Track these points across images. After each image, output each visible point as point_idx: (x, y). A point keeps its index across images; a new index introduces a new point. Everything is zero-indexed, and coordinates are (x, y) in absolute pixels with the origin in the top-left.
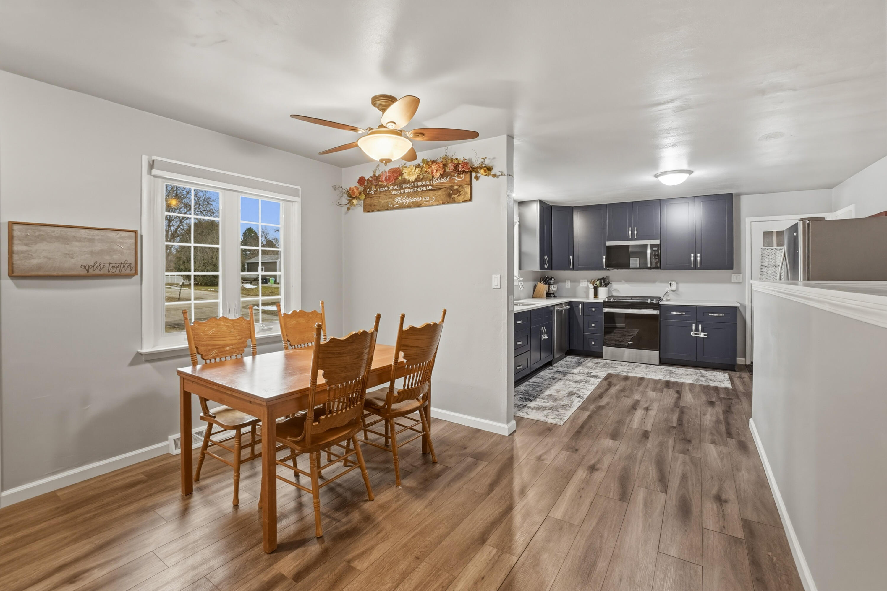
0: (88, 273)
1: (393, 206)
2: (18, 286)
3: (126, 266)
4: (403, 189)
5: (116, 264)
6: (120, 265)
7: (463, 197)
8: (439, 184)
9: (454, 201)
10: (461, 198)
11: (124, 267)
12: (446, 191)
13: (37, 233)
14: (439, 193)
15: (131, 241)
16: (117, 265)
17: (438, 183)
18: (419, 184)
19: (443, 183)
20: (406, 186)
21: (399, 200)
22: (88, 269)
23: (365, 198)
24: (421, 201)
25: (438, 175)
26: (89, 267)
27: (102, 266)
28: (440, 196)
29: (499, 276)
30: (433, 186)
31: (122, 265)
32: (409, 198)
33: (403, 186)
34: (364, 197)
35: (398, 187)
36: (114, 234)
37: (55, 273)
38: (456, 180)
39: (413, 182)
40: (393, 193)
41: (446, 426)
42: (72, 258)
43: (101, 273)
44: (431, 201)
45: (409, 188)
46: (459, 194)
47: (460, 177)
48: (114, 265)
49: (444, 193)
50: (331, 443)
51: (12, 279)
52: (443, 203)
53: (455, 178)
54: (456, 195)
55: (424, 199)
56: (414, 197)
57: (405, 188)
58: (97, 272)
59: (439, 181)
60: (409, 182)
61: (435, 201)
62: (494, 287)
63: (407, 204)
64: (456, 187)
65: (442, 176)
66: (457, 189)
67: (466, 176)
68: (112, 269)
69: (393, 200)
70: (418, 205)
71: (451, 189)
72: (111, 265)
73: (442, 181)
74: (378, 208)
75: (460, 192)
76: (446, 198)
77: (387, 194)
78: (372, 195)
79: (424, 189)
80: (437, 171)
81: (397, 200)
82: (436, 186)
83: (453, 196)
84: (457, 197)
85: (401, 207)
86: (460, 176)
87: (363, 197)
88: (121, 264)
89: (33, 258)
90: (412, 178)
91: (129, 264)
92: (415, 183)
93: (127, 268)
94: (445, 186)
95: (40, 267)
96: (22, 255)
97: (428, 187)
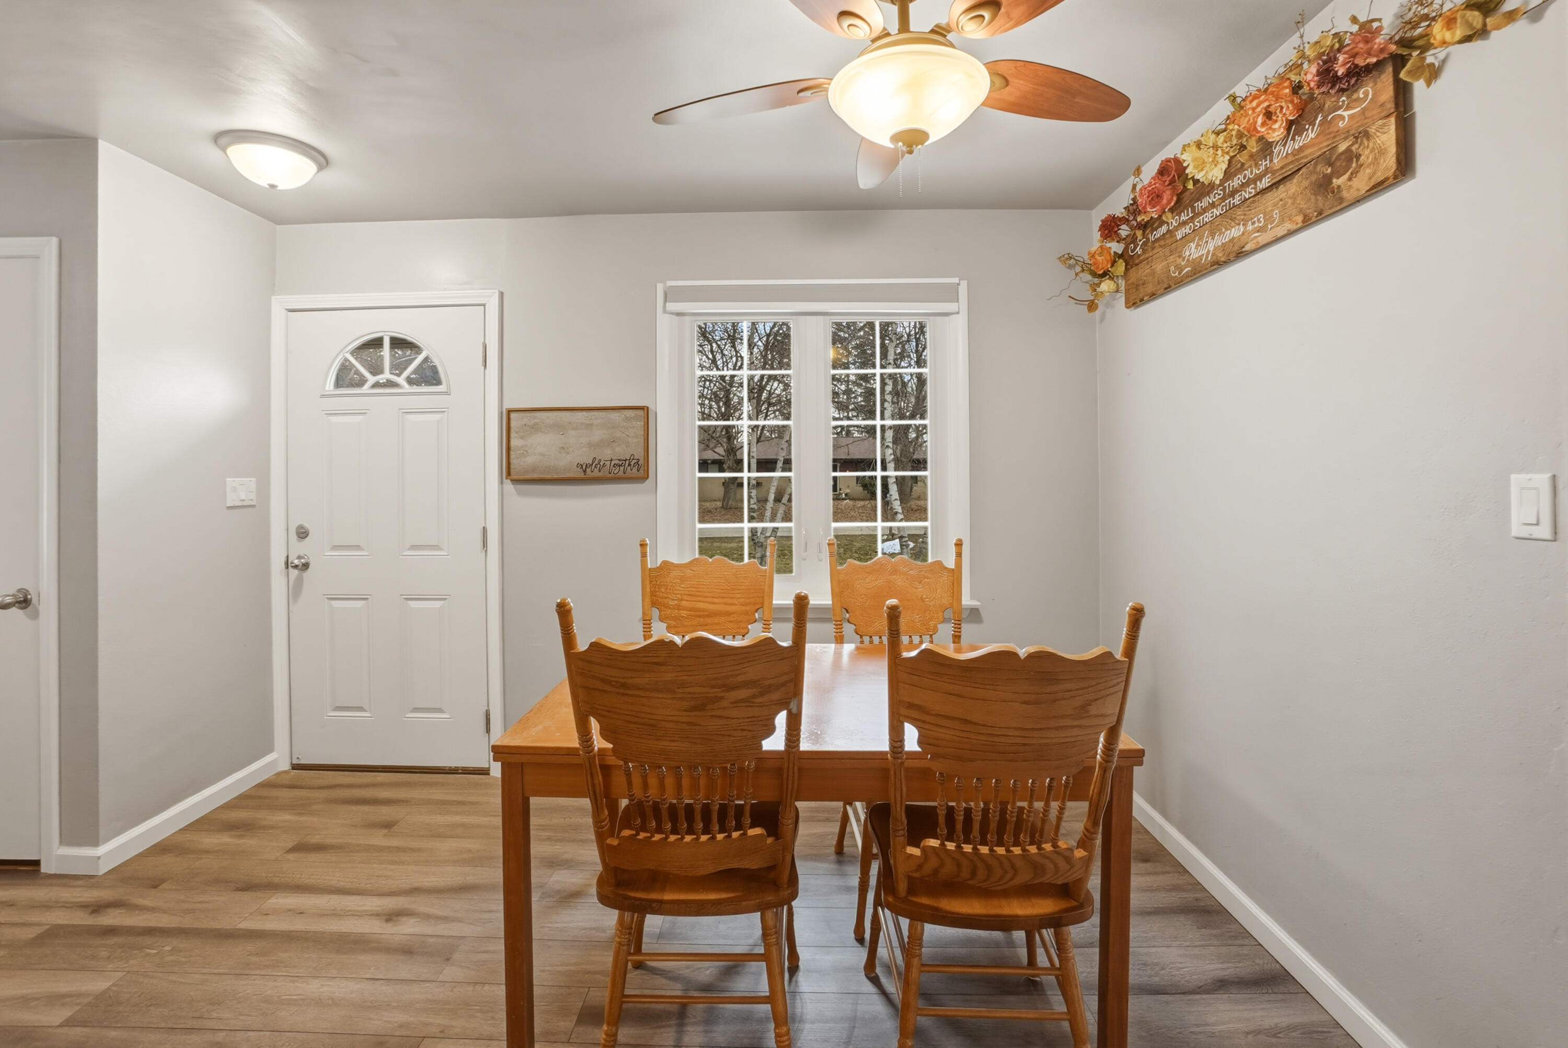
0: (585, 474)
1: (1180, 273)
2: (519, 493)
3: (632, 463)
4: (1200, 214)
5: (619, 460)
6: (624, 462)
7: (1368, 171)
8: (1290, 159)
9: (1342, 205)
10: (1361, 184)
11: (629, 465)
12: (1312, 173)
13: (533, 422)
14: (1292, 187)
15: (638, 423)
16: (621, 463)
17: (1287, 154)
18: (1236, 182)
19: (1301, 149)
20: (1204, 203)
21: (1193, 251)
22: (586, 469)
23: (1127, 269)
24: (1243, 234)
25: (1277, 132)
26: (587, 465)
27: (602, 464)
28: (1294, 198)
29: (1542, 480)
30: (1274, 172)
31: (627, 462)
32: (1213, 239)
33: (1199, 205)
34: (1123, 268)
35: (1188, 215)
36: (616, 415)
37: (549, 476)
38: (1342, 118)
39: (1223, 181)
40: (1179, 234)
41: (1291, 1028)
42: (568, 453)
43: (600, 474)
44: (1269, 226)
45: (1213, 205)
46: (1354, 165)
47: (1358, 99)
48: (617, 462)
49: (1306, 183)
50: (654, 905)
51: (513, 484)
52: (1308, 223)
53: (1339, 112)
54: (1346, 176)
55: (1250, 227)
56: (1227, 230)
57: (1205, 210)
58: (596, 473)
59: (1291, 146)
60: (1211, 186)
61: (1282, 221)
62: (1516, 529)
63: (1209, 259)
64: (1342, 147)
65: (1294, 127)
66: (1348, 150)
67: (1379, 85)
68: (614, 468)
69: (1180, 257)
70: (1238, 254)
71: (1327, 158)
72: (613, 463)
73: (1300, 142)
74: (1150, 288)
75: (1358, 156)
76: (1313, 197)
77: (1167, 242)
78: (1139, 256)
79: (1250, 191)
80: (1269, 115)
81: (1187, 253)
82: (1282, 168)
83: (1336, 182)
84: (1350, 179)
85: (1199, 271)
86: (1355, 96)
87: (1121, 267)
88: (625, 460)
89: (528, 456)
90: (1216, 174)
91: (636, 461)
92: (1226, 184)
93: (634, 466)
94: (1309, 158)
95: (534, 469)
96: (519, 452)
97: (1258, 183)
